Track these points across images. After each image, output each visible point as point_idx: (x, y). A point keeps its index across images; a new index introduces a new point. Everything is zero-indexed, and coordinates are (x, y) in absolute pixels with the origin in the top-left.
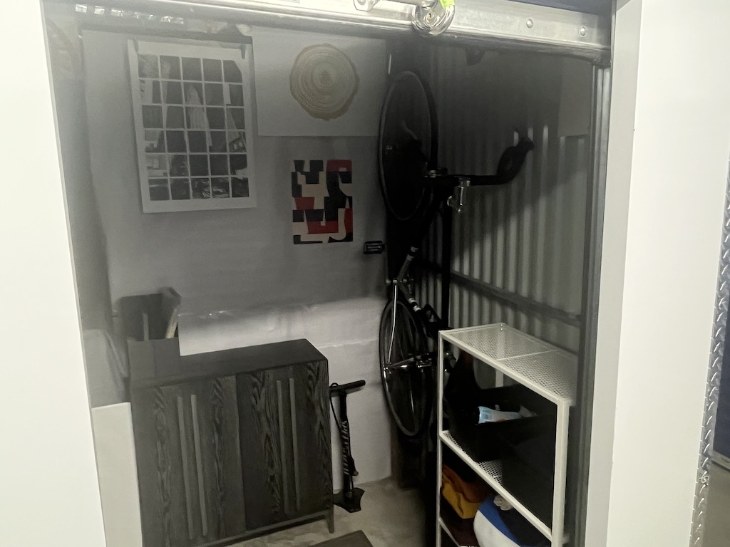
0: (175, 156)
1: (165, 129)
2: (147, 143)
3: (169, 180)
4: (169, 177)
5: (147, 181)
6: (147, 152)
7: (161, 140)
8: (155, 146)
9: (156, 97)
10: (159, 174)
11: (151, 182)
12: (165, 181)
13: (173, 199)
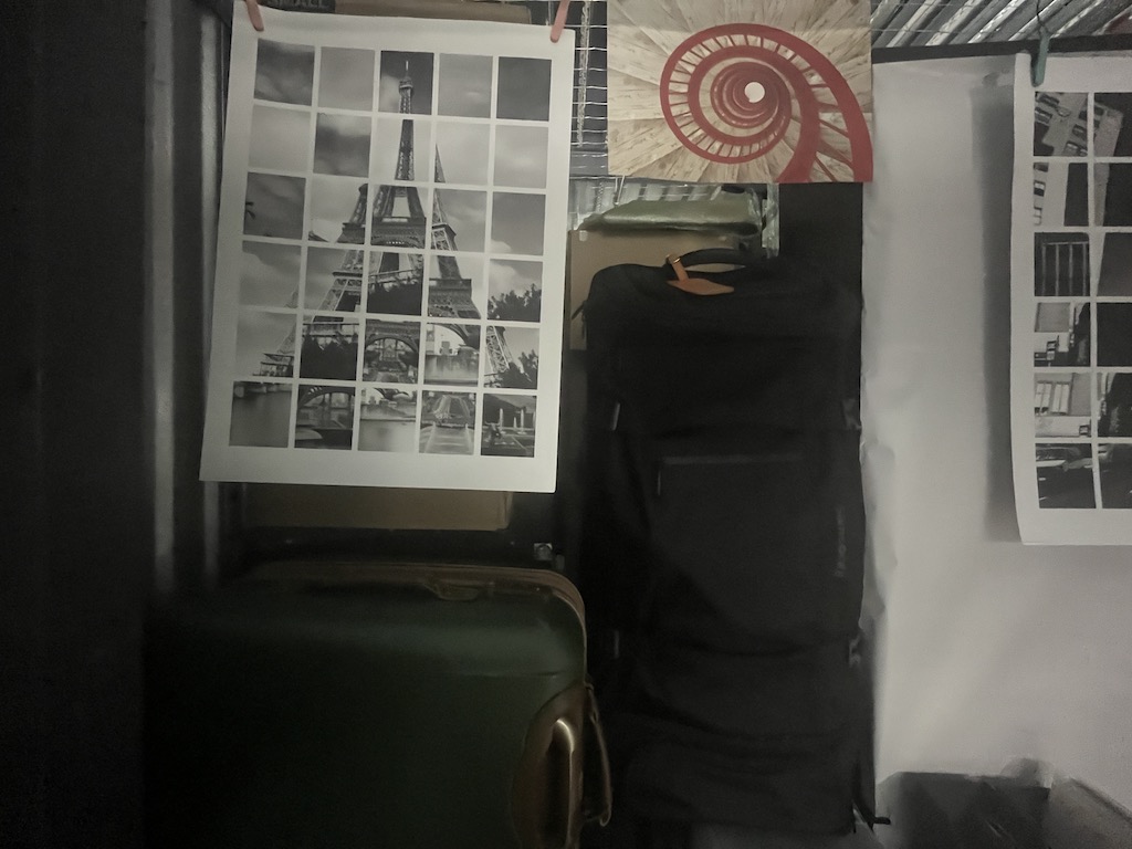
0: (1119, 376)
1: (1095, 299)
2: (1040, 342)
3: (1095, 449)
4: (1095, 440)
5: (1033, 450)
6: (1038, 364)
7: (1081, 331)
8: (1063, 348)
9: (1076, 210)
10: (1066, 430)
11: (1043, 451)
12: (1086, 450)
13: (1105, 505)
